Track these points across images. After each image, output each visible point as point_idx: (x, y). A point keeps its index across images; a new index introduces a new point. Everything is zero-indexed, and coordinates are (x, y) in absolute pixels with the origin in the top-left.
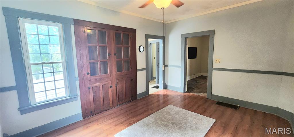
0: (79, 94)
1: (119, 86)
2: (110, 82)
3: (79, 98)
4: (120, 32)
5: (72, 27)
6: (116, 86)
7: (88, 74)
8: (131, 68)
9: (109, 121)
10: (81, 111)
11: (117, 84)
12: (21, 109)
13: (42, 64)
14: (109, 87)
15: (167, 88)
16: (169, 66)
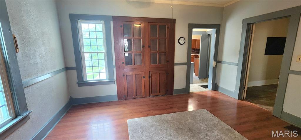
0: (115, 79)
1: (154, 78)
2: (143, 73)
3: (116, 82)
4: (156, 24)
5: (112, 22)
6: (149, 78)
7: (123, 63)
8: (167, 61)
9: (134, 107)
10: (117, 94)
11: (151, 75)
12: (79, 83)
13: (91, 53)
14: (142, 77)
15: (218, 90)
16: (222, 62)
